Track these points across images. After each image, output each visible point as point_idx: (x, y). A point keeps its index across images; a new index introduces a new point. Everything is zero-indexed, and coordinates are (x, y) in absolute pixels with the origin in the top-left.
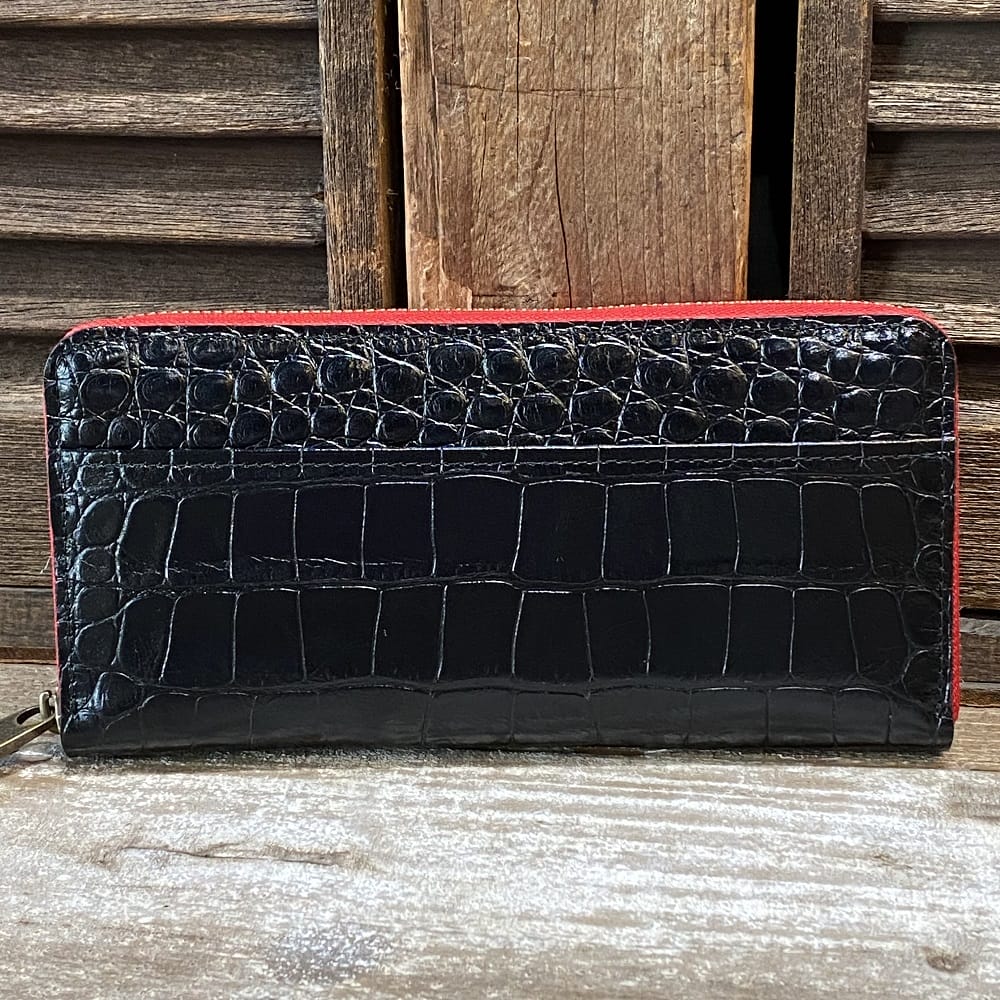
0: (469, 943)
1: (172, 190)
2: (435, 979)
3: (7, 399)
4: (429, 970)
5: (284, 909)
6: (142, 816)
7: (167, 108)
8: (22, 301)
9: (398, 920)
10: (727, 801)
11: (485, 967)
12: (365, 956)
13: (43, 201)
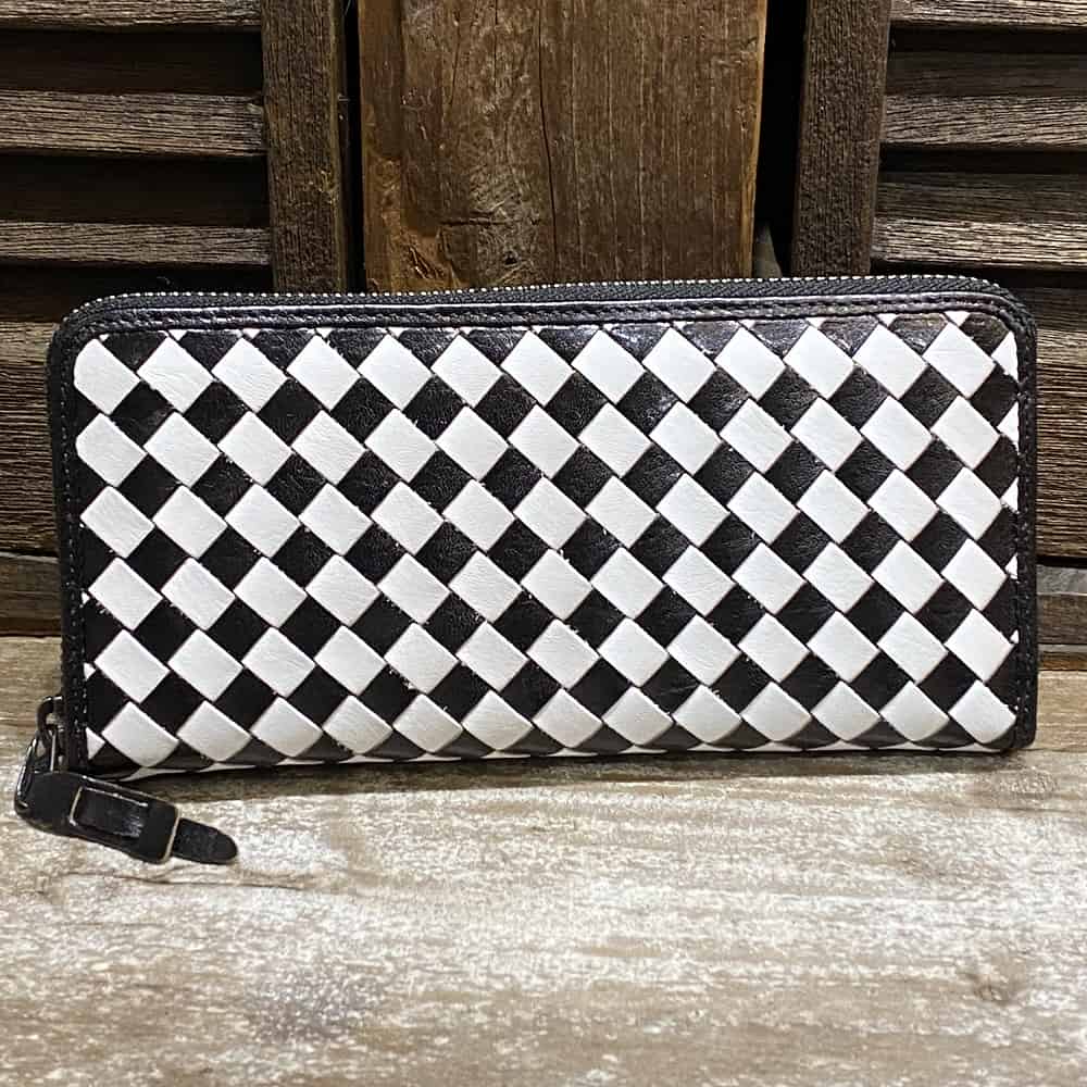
0: (472, 985)
4: (434, 1020)
5: (257, 947)
12: (356, 1005)
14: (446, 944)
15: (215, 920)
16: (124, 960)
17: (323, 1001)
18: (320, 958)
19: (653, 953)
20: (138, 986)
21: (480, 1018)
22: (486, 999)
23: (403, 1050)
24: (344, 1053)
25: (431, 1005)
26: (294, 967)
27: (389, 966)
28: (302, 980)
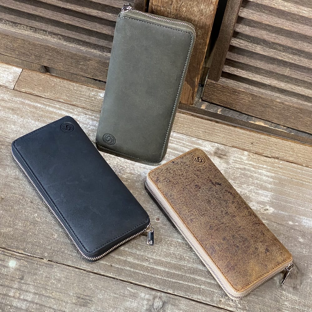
0: (135, 173)
1: (103, 24)
2: (130, 179)
3: (70, 45)
4: (129, 177)
5: (109, 159)
6: (89, 132)
7: (104, 15)
8: (74, 33)
9: (126, 165)
10: (181, 146)
11: (137, 178)
12: (120, 172)
13: (80, 21)
21: (135, 178)
22: (136, 175)
25: (129, 175)
26: (113, 164)
27: (126, 167)
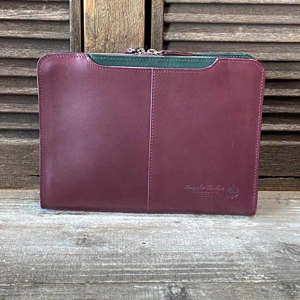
0: (104, 223)
4: (99, 227)
5: (73, 220)
9: (92, 221)
11: (107, 226)
12: (88, 225)
13: (20, 106)
14: (101, 220)
15: (67, 218)
16: (54, 222)
17: (83, 225)
18: (82, 221)
19: (130, 220)
20: (56, 224)
23: (95, 229)
24: (87, 230)
26: (79, 222)
28: (80, 224)
